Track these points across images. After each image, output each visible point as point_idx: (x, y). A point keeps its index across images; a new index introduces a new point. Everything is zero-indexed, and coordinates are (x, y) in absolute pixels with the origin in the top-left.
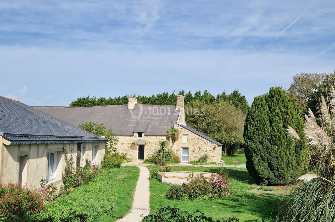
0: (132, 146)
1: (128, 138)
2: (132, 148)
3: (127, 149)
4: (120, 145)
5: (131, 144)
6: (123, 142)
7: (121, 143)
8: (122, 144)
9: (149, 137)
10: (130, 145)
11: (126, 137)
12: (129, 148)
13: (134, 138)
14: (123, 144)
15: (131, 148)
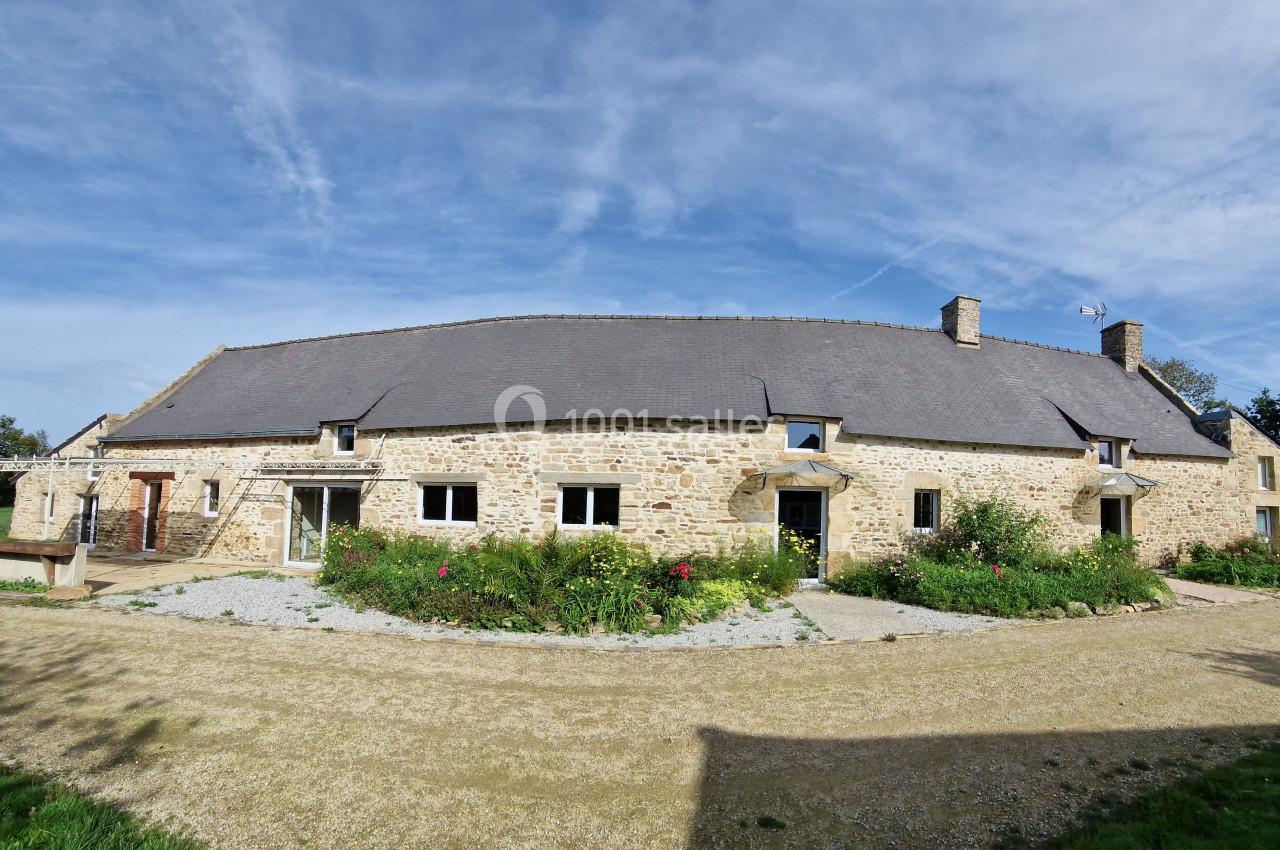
0: (1079, 503)
1: (1061, 463)
2: (1079, 514)
3: (1058, 519)
4: (1027, 497)
5: (1075, 496)
6: (1040, 486)
7: (1032, 489)
8: (1035, 492)
9: (1148, 462)
10: (1068, 501)
11: (1053, 459)
12: (1069, 514)
13: (1088, 467)
14: (1041, 492)
15: (1074, 514)
